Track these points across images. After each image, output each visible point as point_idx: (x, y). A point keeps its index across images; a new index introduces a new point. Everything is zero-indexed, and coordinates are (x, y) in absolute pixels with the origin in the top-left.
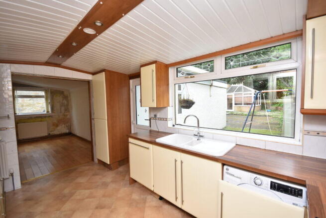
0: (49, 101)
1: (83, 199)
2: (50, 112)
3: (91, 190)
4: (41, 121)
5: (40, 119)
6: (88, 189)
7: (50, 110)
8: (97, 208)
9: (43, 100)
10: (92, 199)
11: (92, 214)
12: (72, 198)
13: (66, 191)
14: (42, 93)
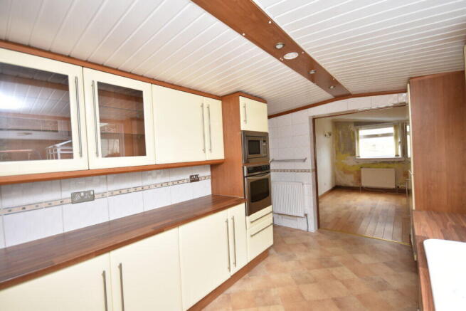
0: (399, 140)
1: (336, 279)
2: (400, 156)
3: (356, 277)
4: (388, 168)
5: (386, 165)
6: (356, 273)
7: (400, 153)
8: (335, 300)
9: (392, 139)
10: (344, 287)
11: (323, 300)
12: (330, 269)
13: (335, 259)
14: (391, 130)
